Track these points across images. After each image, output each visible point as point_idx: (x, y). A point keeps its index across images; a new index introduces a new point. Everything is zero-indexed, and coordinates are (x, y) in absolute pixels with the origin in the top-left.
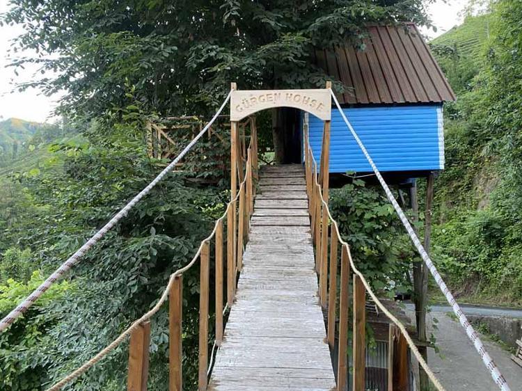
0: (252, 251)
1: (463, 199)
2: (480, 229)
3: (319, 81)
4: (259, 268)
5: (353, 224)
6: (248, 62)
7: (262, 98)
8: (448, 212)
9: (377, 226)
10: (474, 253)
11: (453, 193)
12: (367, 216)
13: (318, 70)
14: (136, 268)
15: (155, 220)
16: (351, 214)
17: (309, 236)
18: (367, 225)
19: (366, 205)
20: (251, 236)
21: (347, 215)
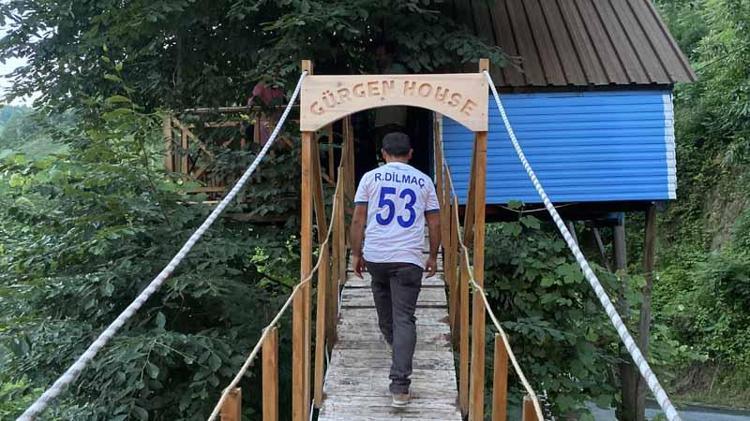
0: (342, 364)
1: (688, 233)
2: (717, 283)
3: (462, 47)
4: (355, 402)
5: (520, 294)
6: (336, 12)
7: (359, 90)
8: (663, 253)
9: (562, 301)
10: (707, 321)
11: (670, 223)
12: (546, 282)
13: (460, 27)
14: (129, 389)
15: (165, 300)
16: (518, 277)
17: (446, 329)
18: (546, 298)
19: (544, 261)
20: (342, 329)
21: (510, 279)
